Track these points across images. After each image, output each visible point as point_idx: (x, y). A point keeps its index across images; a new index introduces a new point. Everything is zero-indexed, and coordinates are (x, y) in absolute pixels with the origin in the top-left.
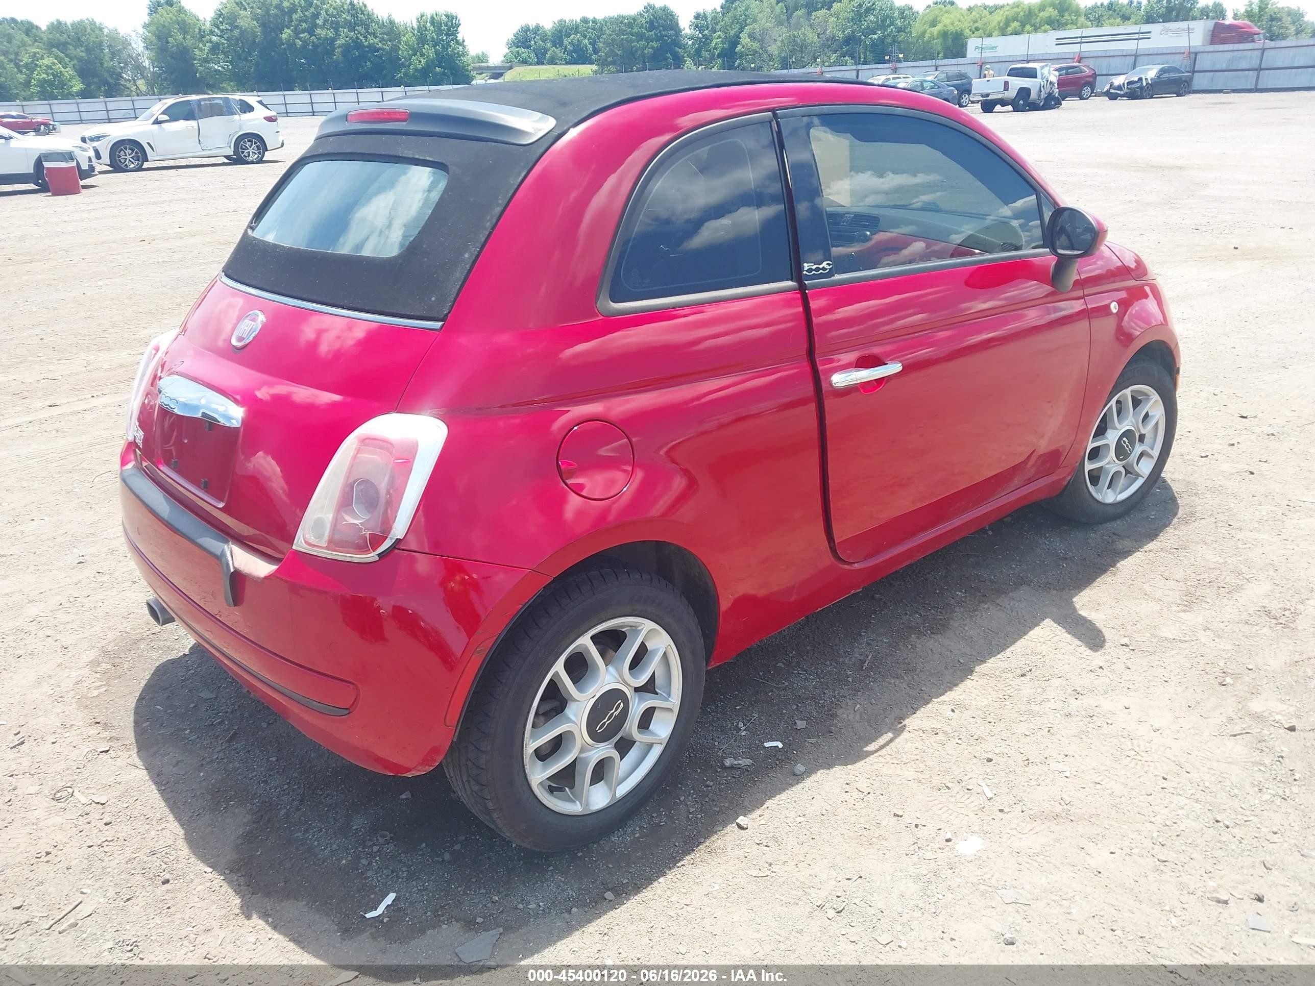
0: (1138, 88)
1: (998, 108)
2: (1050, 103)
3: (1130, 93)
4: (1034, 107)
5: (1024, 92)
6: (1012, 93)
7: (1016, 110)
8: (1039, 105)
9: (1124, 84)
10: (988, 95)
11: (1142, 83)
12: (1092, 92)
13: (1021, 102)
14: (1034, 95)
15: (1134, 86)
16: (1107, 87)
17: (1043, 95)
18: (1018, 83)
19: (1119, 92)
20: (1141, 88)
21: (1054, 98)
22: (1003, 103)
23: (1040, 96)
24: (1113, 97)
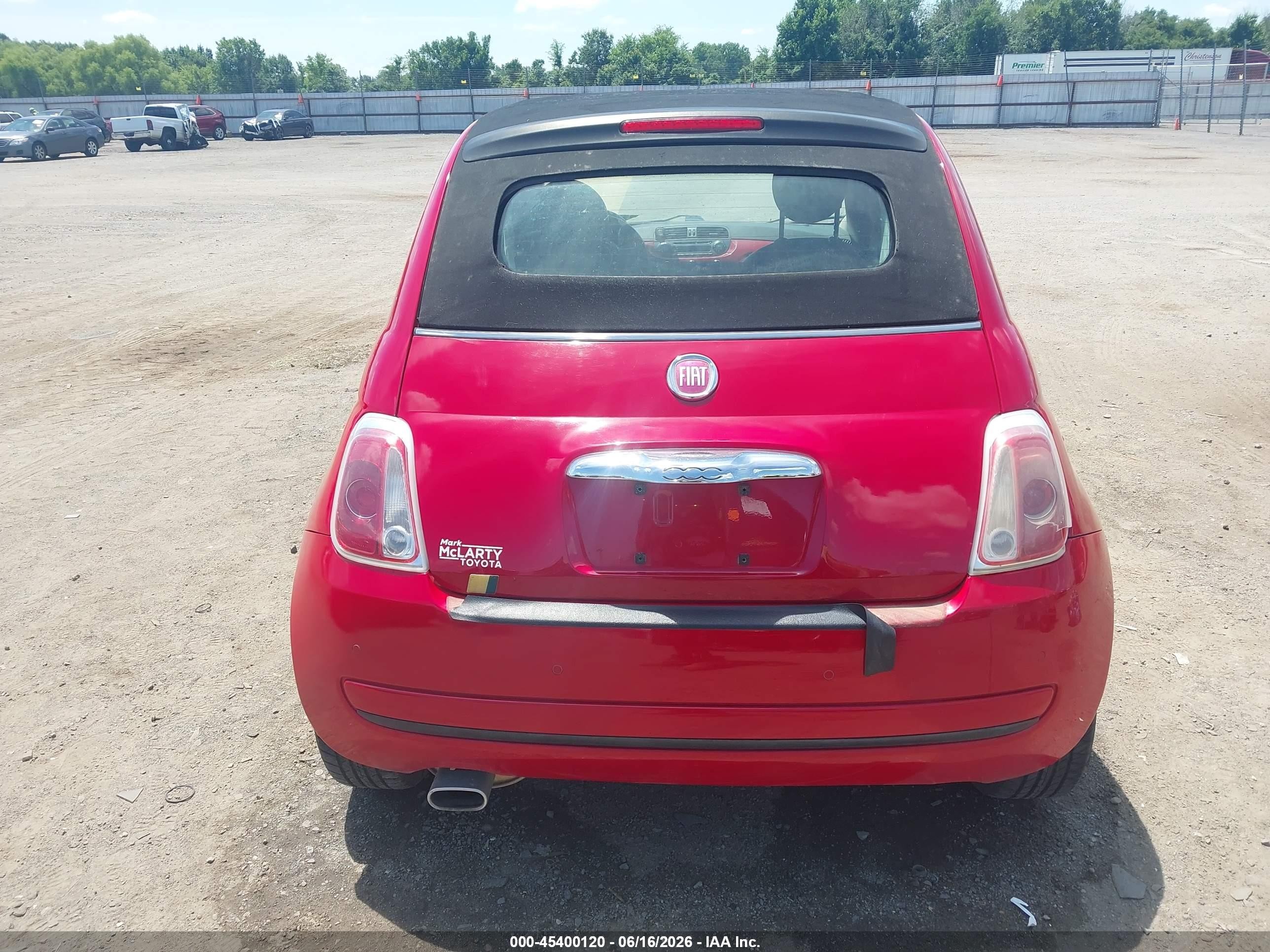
0: (270, 130)
1: (145, 146)
2: (195, 143)
3: (265, 135)
4: (180, 146)
5: (169, 132)
6: (157, 132)
7: (165, 149)
8: (186, 144)
9: (256, 126)
10: (132, 134)
11: (273, 126)
12: (225, 133)
13: (169, 141)
14: (179, 134)
15: (266, 128)
16: (241, 129)
17: (189, 135)
18: (160, 122)
19: (254, 133)
20: (274, 129)
21: (198, 138)
22: (150, 141)
23: (185, 135)
24: (249, 138)
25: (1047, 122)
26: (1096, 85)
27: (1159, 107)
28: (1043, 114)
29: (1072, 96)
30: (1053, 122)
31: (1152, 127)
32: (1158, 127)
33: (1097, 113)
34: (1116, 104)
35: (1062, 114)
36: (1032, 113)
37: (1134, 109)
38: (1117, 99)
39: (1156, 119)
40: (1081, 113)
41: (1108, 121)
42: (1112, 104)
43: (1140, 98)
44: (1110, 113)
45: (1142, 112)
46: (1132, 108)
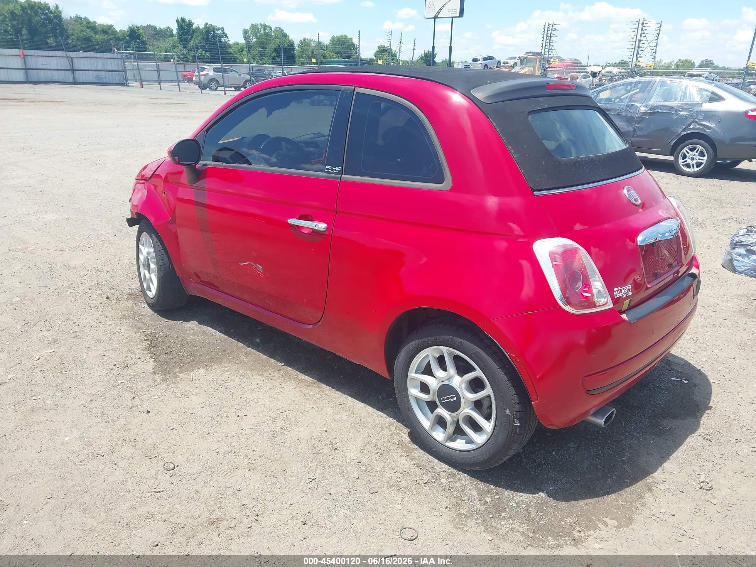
25: (61, 81)
26: (85, 60)
27: (126, 75)
28: (56, 76)
29: (73, 66)
30: (64, 81)
31: (125, 86)
32: (128, 86)
33: (90, 76)
34: (100, 72)
35: (69, 76)
36: (49, 75)
37: (112, 76)
38: (100, 68)
39: (126, 82)
40: (80, 76)
41: (98, 82)
42: (98, 72)
43: (113, 69)
44: (98, 77)
45: (117, 77)
46: (111, 75)
